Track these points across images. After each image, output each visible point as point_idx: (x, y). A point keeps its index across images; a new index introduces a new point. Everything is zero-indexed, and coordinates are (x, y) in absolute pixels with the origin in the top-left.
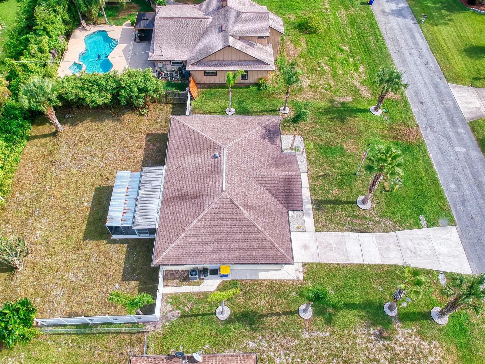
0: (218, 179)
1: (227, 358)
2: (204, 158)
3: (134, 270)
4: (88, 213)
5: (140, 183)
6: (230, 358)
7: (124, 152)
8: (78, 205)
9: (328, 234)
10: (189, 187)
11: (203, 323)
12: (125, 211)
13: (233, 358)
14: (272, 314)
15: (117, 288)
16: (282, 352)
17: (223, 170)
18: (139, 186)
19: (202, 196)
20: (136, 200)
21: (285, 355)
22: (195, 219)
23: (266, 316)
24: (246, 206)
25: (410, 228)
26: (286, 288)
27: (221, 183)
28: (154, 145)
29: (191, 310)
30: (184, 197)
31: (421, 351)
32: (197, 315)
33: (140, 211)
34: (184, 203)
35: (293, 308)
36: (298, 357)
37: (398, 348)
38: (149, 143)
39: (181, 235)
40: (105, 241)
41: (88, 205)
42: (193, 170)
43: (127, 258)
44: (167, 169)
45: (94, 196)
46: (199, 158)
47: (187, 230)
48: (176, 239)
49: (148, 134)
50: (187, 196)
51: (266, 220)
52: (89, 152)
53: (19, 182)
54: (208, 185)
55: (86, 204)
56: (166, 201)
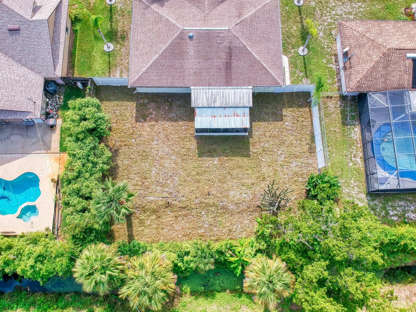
0: (216, 34)
2: (191, 49)
3: (274, 114)
4: (225, 158)
5: (209, 107)
6: (342, 34)
7: (158, 141)
8: (217, 168)
10: (220, 61)
11: (310, 64)
12: (236, 115)
13: (342, 32)
14: (302, 22)
15: (287, 123)
16: (324, 18)
17: (207, 30)
18: (212, 107)
19: (230, 49)
20: (225, 108)
21: (326, 16)
22: (251, 54)
23: (303, 26)
24: (239, 16)
26: (283, 13)
27: (221, 32)
28: (151, 114)
29: (302, 71)
30: (228, 66)
32: (305, 68)
33: (236, 103)
34: (234, 65)
35: (296, 9)
36: (326, 9)
38: (148, 119)
39: (262, 65)
40: (250, 139)
41: (216, 161)
42: (202, 59)
43: (265, 121)
44: (195, 85)
45: (208, 156)
46: (189, 53)
47: (259, 60)
48: (265, 68)
49: (136, 121)
50: (227, 63)
51: (248, 6)
52: (158, 172)
53: (188, 233)
54: (221, 43)
55: (215, 162)
56: (228, 82)
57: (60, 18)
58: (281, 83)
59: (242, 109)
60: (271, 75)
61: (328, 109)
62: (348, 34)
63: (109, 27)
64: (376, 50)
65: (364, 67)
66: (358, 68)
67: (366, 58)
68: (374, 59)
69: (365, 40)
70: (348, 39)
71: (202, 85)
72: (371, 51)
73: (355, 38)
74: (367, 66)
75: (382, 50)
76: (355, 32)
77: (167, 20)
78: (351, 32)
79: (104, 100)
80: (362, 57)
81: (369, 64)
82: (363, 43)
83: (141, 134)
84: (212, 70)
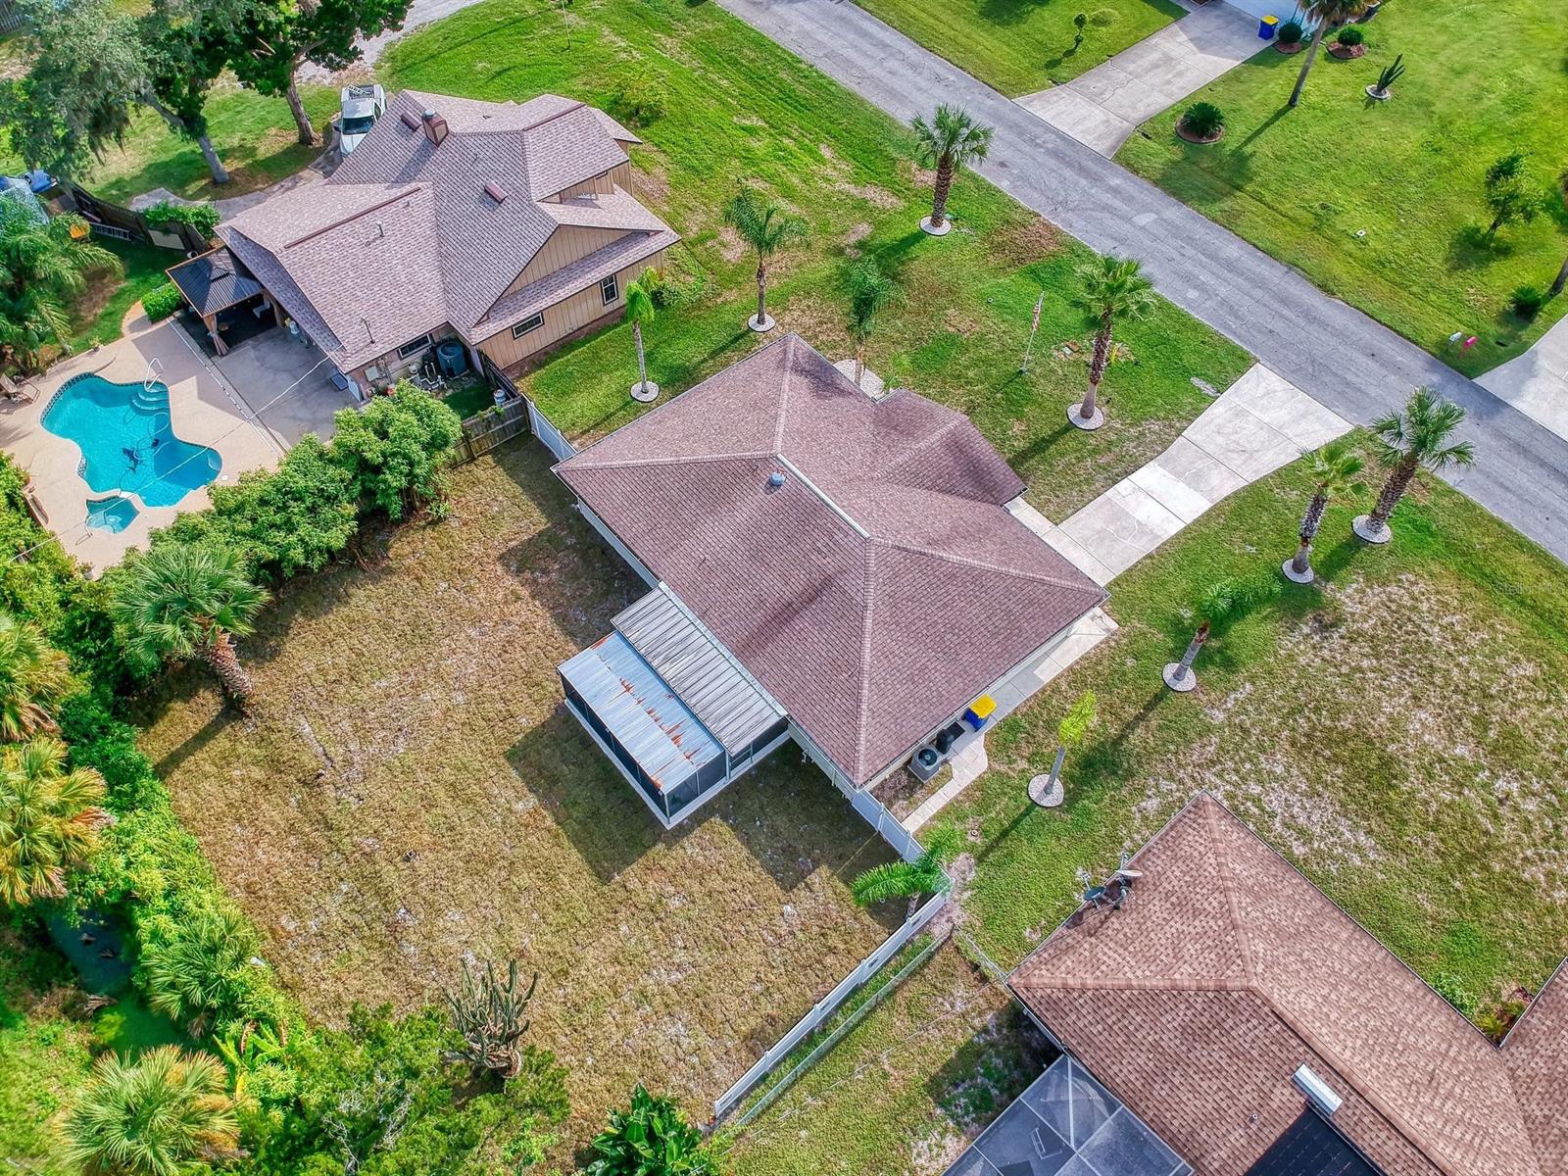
0: (830, 525)
1: (1168, 837)
2: (750, 505)
3: (790, 852)
4: (549, 822)
5: (642, 658)
6: (1173, 833)
7: (482, 634)
8: (504, 823)
9: (1081, 514)
10: (777, 585)
11: (1030, 840)
12: (673, 735)
13: (1179, 828)
14: (1130, 726)
15: (791, 911)
16: (1208, 776)
17: (822, 500)
18: (648, 665)
19: (828, 581)
20: (673, 693)
22: (860, 636)
23: (1122, 737)
24: (935, 541)
25: (1197, 412)
26: (1106, 663)
27: (846, 529)
28: (545, 572)
29: (985, 833)
30: (785, 615)
31: (1400, 606)
32: (1004, 834)
33: (710, 709)
34: (798, 624)
35: (1155, 687)
36: (1243, 761)
37: (1366, 626)
38: (528, 574)
39: (860, 688)
40: (660, 846)
41: (526, 804)
42: (747, 547)
43: (748, 842)
44: (674, 587)
45: (524, 776)
46: (736, 513)
47: (866, 668)
48: (858, 702)
49: (501, 557)
50: (790, 605)
51: (990, 546)
52: (392, 691)
53: (261, 893)
54: (820, 552)
55: (520, 806)
56: (747, 649)
57: (610, 258)
58: (860, 775)
59: (705, 737)
60: (856, 732)
61: (940, 1000)
62: (1187, 848)
63: (696, 360)
64: (1213, 956)
65: (1126, 969)
66: (1108, 953)
67: (1162, 949)
68: (1177, 976)
69: (1215, 904)
70: (1175, 858)
71: (687, 601)
72: (1198, 946)
73: (1194, 873)
74: (1139, 973)
75: (1229, 972)
76: (1212, 861)
77: (776, 418)
78: (1202, 849)
79: (503, 466)
80: (1152, 935)
81: (1147, 973)
82: (1198, 905)
83: (472, 589)
84: (741, 591)
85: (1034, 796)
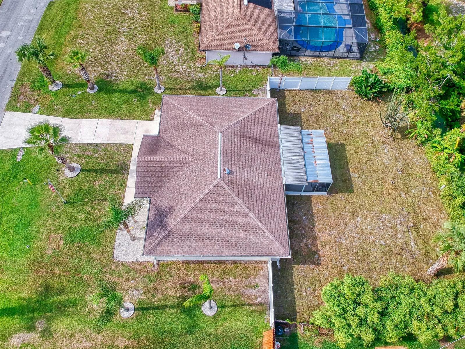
0: (226, 146)
1: (218, 48)
2: (242, 175)
4: (350, 166)
5: (305, 167)
6: (217, 48)
7: (341, 238)
8: (363, 174)
9: (122, 142)
10: (254, 149)
11: (236, 86)
12: (311, 142)
13: (214, 48)
14: (185, 89)
15: (302, 109)
16: (181, 71)
17: (221, 153)
18: (305, 164)
19: (241, 136)
20: (304, 152)
21: (179, 69)
22: (246, 118)
23: (190, 88)
27: (223, 141)
29: (244, 94)
30: (259, 142)
32: (240, 91)
33: (297, 141)
34: (258, 136)
35: (168, 91)
38: (313, 249)
41: (354, 175)
44: (281, 179)
45: (351, 182)
46: (247, 177)
47: (251, 112)
48: (260, 109)
49: (319, 264)
50: (255, 142)
54: (235, 144)
55: (356, 176)
56: (276, 146)
59: (304, 136)
60: (266, 106)
62: (218, 44)
64: (240, 24)
65: (256, 35)
66: (256, 40)
67: (246, 32)
68: (249, 26)
69: (227, 30)
70: (223, 44)
71: (281, 171)
72: (240, 27)
73: (223, 39)
74: (255, 32)
75: (241, 19)
76: (217, 37)
78: (216, 41)
79: (295, 309)
80: (245, 36)
81: (254, 31)
82: (230, 33)
84: (264, 159)
85: (225, 92)
